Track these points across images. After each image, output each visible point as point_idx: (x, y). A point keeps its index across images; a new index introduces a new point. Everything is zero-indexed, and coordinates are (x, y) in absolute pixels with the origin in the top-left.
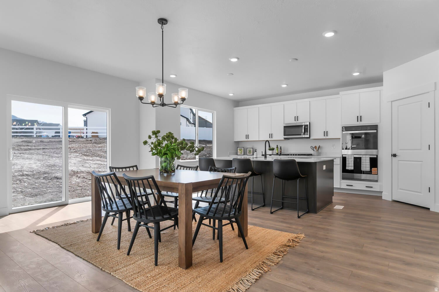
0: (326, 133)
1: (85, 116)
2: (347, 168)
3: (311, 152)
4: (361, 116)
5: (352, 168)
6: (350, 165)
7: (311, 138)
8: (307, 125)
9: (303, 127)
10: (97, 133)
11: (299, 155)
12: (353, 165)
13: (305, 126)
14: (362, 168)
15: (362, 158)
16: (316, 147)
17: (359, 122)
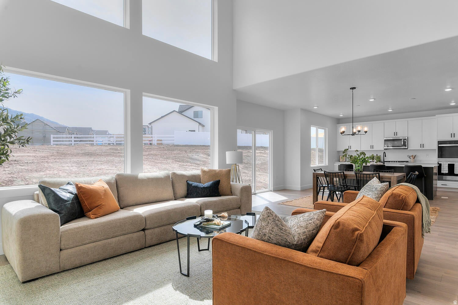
0: (422, 146)
1: (151, 124)
2: (442, 172)
3: (408, 159)
4: (454, 134)
5: (447, 172)
6: (445, 170)
7: (408, 149)
8: (406, 139)
9: (403, 140)
10: (161, 140)
11: (399, 162)
12: (447, 169)
13: (404, 139)
14: (455, 172)
15: (455, 165)
16: (412, 156)
17: (452, 138)
